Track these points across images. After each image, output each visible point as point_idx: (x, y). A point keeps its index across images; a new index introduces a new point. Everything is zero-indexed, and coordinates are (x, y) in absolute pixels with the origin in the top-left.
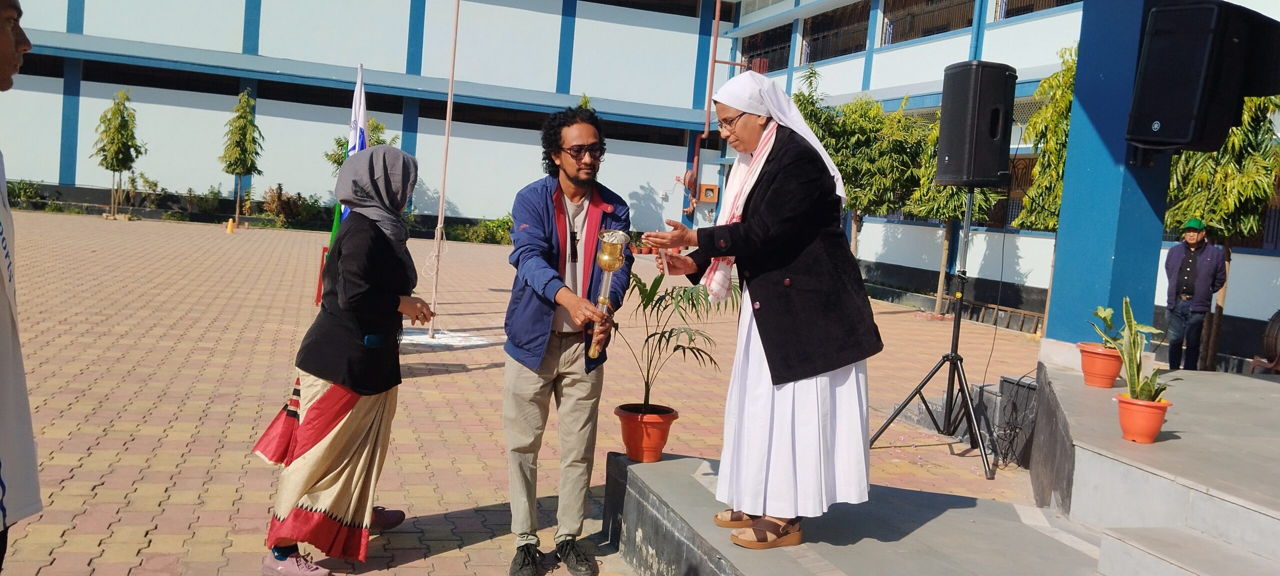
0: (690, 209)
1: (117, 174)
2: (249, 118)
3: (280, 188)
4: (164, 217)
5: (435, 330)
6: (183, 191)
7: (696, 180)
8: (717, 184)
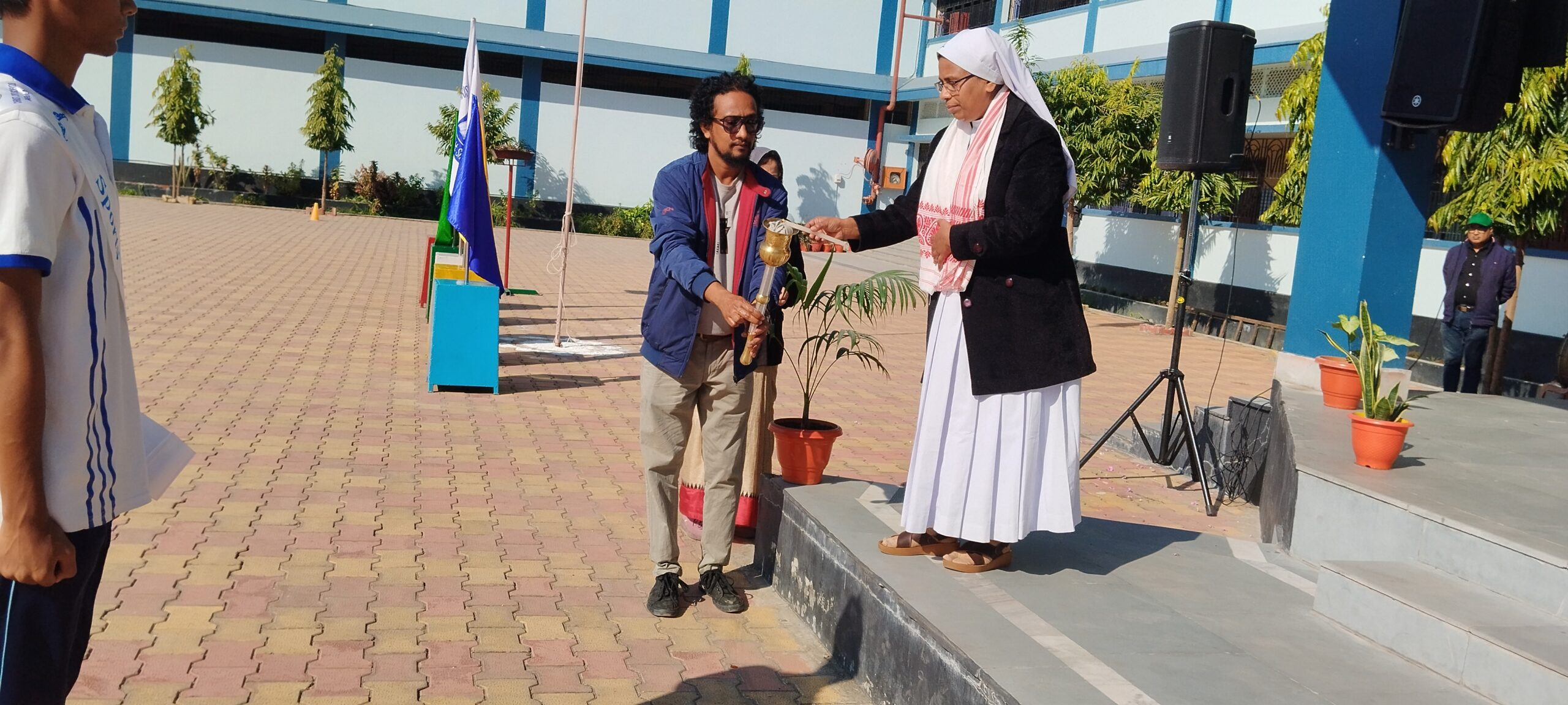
0: (871, 197)
1: (179, 147)
2: (337, 81)
3: (374, 166)
4: (235, 201)
5: (561, 337)
6: (258, 170)
7: (879, 162)
8: (905, 166)
